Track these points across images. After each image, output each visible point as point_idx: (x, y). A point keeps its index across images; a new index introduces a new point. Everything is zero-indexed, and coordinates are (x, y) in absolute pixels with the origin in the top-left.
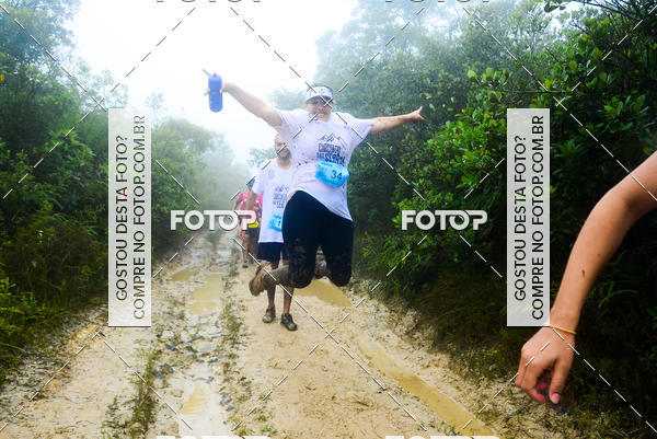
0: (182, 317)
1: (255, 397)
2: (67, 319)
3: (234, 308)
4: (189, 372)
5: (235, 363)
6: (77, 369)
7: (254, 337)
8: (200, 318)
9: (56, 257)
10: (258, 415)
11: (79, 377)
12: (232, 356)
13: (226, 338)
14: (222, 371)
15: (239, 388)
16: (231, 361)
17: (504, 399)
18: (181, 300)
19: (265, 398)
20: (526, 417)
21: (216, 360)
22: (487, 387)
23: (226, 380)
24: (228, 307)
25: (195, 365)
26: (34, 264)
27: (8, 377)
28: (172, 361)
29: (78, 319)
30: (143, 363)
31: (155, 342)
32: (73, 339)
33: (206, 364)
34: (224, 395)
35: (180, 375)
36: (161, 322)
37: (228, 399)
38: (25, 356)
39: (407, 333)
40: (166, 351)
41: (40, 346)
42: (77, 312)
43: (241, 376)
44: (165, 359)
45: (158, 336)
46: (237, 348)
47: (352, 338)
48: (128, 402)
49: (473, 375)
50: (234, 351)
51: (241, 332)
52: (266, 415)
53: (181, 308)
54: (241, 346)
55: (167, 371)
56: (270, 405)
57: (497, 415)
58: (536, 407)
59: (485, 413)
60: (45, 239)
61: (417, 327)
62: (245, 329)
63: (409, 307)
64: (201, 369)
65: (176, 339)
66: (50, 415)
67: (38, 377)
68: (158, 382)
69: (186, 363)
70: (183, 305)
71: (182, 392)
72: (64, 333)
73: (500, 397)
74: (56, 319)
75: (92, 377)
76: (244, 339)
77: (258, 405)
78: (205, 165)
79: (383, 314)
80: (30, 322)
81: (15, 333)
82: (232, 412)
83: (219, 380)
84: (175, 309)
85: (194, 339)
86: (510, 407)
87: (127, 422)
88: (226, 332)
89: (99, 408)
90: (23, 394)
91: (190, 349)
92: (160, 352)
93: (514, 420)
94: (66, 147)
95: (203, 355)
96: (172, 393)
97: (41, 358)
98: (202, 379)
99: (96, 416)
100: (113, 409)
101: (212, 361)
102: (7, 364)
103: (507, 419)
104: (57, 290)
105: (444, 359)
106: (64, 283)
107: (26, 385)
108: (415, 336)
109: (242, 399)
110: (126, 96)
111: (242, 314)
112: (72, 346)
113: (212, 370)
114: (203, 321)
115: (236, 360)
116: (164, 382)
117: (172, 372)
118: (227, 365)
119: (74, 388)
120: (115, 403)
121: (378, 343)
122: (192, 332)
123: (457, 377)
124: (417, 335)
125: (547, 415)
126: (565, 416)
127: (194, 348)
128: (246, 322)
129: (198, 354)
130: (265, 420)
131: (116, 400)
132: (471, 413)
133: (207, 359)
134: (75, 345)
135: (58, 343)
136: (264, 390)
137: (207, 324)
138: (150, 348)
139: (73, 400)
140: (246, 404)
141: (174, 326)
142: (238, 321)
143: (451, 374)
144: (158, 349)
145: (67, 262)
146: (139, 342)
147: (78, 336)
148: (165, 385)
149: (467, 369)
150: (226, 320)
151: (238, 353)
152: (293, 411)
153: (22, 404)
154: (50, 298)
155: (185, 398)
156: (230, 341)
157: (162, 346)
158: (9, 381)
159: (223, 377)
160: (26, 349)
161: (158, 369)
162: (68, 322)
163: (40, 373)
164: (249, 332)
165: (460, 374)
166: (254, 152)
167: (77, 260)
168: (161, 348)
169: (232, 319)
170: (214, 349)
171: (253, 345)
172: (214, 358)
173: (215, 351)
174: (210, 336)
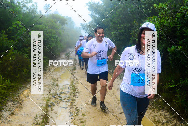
0: (57, 85)
1: (80, 115)
2: (20, 87)
3: (74, 82)
4: (59, 105)
5: (74, 102)
6: (24, 105)
7: (81, 93)
8: (63, 86)
9: (16, 66)
10: (81, 121)
11: (25, 107)
12: (73, 100)
13: (71, 93)
14: (70, 105)
15: (76, 111)
16: (73, 102)
17: (162, 117)
18: (57, 79)
19: (83, 115)
20: (169, 124)
21: (68, 101)
22: (157, 112)
23: (72, 108)
24: (73, 82)
25: (61, 103)
26: (9, 69)
27: (3, 108)
28: (54, 101)
29: (24, 87)
30: (45, 102)
31: (49, 95)
32: (22, 94)
33: (65, 102)
34: (71, 113)
35: (57, 106)
36: (50, 87)
37: (72, 115)
38: (8, 100)
40: (52, 98)
41: (12, 97)
42: (23, 85)
43: (76, 107)
44: (52, 101)
45: (50, 93)
47: (114, 93)
48: (40, 116)
50: (74, 98)
51: (76, 91)
52: (84, 121)
53: (57, 82)
54: (76, 96)
55: (52, 105)
56: (85, 117)
57: (160, 122)
58: (173, 120)
59: (156, 121)
60: (12, 60)
62: (78, 90)
64: (63, 104)
65: (55, 94)
66: (17, 120)
67: (12, 108)
68: (49, 109)
69: (59, 102)
70: (58, 81)
71: (57, 112)
72: (19, 92)
73: (161, 116)
74: (17, 87)
75: (29, 107)
76: (77, 94)
77: (81, 117)
78: (65, 29)
80: (9, 89)
81: (4, 93)
82: (73, 119)
83: (69, 108)
84: (55, 83)
85: (61, 93)
86: (164, 120)
87: (40, 123)
88: (72, 91)
89: (31, 118)
90: (8, 113)
91: (60, 97)
92: (50, 98)
93: (165, 125)
94: (18, 28)
95: (64, 99)
96: (54, 113)
97: (12, 101)
98: (64, 107)
99: (30, 120)
100: (36, 118)
101: (67, 101)
102: (2, 103)
103: (163, 124)
104: (17, 77)
106: (18, 75)
107: (9, 110)
109: (76, 115)
110: (37, 6)
111: (77, 85)
112: (22, 96)
113: (67, 105)
114: (64, 87)
115: (75, 101)
116: (52, 109)
117: (54, 105)
119: (24, 111)
120: (36, 117)
122: (61, 91)
125: (176, 124)
126: (182, 124)
127: (61, 97)
128: (78, 87)
129: (62, 99)
130: (83, 123)
131: (36, 115)
132: (151, 121)
133: (65, 100)
134: (23, 96)
135: (18, 96)
136: (83, 112)
137: (65, 88)
138: (47, 97)
139: (23, 115)
140: (77, 117)
141: (54, 89)
142: (76, 87)
144: (49, 97)
145: (19, 68)
147: (24, 93)
148: (52, 110)
150: (72, 87)
151: (76, 99)
152: (93, 120)
153: (8, 116)
154: (14, 80)
155: (58, 114)
156: (73, 95)
157: (51, 96)
158: (4, 109)
159: (70, 107)
160: (8, 98)
161: (50, 104)
162: (20, 88)
163: (13, 106)
164: (79, 91)
166: (81, 24)
167: (22, 67)
168: (50, 97)
169: (74, 86)
170: (68, 97)
171: (80, 96)
172: (68, 100)
173: (68, 98)
174: (66, 92)
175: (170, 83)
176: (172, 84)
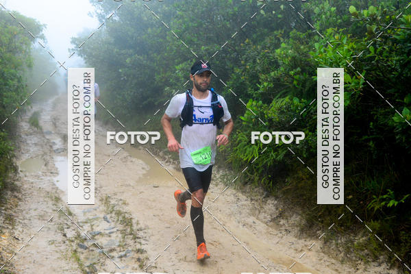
3: (113, 202)
5: (147, 259)
7: (150, 231)
12: (139, 251)
13: (124, 234)
14: (136, 266)
16: (141, 256)
18: (56, 196)
21: (125, 256)
25: (108, 262)
31: (67, 242)
33: (118, 259)
39: (273, 220)
40: (79, 250)
45: (64, 235)
46: (140, 243)
49: (350, 260)
50: (138, 246)
51: (135, 227)
53: (63, 204)
54: (142, 241)
61: (281, 215)
62: (138, 224)
63: (267, 196)
65: (80, 237)
69: (102, 261)
79: (245, 203)
85: (94, 235)
88: (120, 227)
92: (75, 251)
95: (112, 250)
101: (121, 257)
105: (316, 244)
108: (281, 223)
111: (127, 208)
114: (90, 216)
115: (147, 255)
117: (97, 270)
118: (139, 260)
121: (245, 228)
123: (333, 261)
124: (282, 222)
128: (134, 216)
129: (105, 250)
133: (114, 254)
138: (66, 249)
141: (69, 224)
142: (127, 216)
143: (326, 258)
144: (73, 249)
146: (52, 242)
149: (342, 254)
151: (143, 247)
156: (130, 237)
161: (87, 270)
164: (142, 225)
165: (336, 258)
168: (75, 248)
169: (119, 213)
170: (118, 244)
171: (153, 238)
172: (123, 253)
173: (119, 246)
174: (107, 232)
175: (385, 196)
176: (390, 199)
